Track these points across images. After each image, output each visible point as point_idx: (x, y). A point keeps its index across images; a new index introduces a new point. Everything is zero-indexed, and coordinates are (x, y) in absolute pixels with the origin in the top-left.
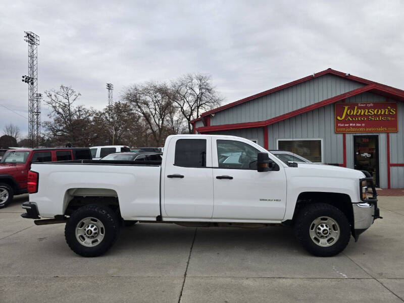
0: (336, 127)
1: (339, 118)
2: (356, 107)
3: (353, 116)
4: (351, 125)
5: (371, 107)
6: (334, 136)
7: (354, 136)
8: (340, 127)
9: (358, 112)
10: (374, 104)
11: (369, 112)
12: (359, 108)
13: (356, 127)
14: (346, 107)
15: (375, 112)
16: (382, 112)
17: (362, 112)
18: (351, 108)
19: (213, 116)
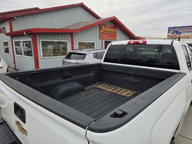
0: (100, 36)
1: (101, 31)
3: (105, 31)
4: (105, 35)
5: (110, 28)
6: (99, 40)
7: (105, 41)
8: (101, 36)
9: (106, 30)
10: (111, 26)
11: (110, 30)
12: (107, 27)
13: (106, 37)
14: (103, 26)
15: (111, 30)
16: (113, 30)
17: (108, 30)
18: (105, 27)
19: (15, 19)
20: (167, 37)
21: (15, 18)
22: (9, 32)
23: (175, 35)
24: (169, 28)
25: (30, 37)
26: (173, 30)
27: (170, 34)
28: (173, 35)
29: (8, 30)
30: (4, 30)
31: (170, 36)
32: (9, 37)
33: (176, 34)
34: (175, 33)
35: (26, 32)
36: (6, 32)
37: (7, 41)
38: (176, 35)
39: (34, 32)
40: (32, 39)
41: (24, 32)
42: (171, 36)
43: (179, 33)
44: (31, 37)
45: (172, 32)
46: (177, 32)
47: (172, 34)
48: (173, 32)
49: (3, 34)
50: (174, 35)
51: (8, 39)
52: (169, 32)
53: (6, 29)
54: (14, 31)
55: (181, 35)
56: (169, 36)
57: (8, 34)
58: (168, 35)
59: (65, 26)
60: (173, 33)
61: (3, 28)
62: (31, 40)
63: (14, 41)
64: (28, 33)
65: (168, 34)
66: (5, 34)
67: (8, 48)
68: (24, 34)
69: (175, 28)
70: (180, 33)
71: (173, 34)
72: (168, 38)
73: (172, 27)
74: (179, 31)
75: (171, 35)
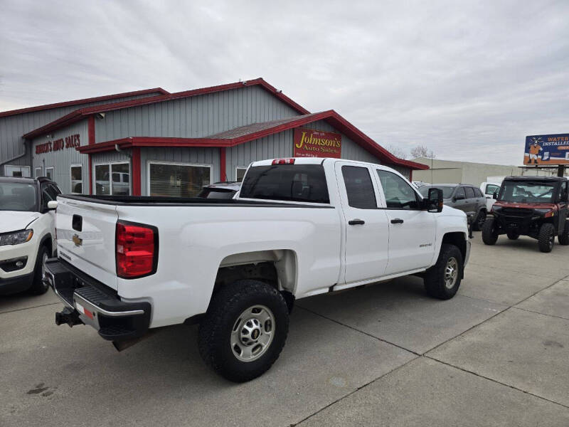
1: (297, 145)
2: (312, 135)
3: (309, 145)
4: (307, 155)
5: (323, 137)
9: (312, 141)
10: (325, 133)
11: (321, 142)
12: (314, 136)
14: (304, 134)
15: (325, 142)
16: (331, 143)
17: (316, 141)
18: (308, 135)
19: (102, 117)
20: (524, 164)
21: (103, 115)
22: (87, 144)
23: (548, 159)
24: (530, 140)
25: (126, 155)
26: (540, 144)
27: (533, 156)
28: (542, 158)
29: (84, 141)
30: (77, 142)
31: (533, 161)
32: (85, 157)
33: (550, 156)
34: (546, 154)
35: (119, 145)
36: (81, 145)
37: (81, 165)
38: (551, 158)
39: (134, 145)
40: (132, 161)
41: (116, 146)
42: (536, 161)
43: (558, 154)
44: (130, 156)
45: (539, 151)
46: (554, 151)
47: (537, 155)
48: (541, 149)
49: (73, 150)
50: (546, 158)
51: (82, 160)
52: (527, 150)
53: (81, 138)
54: (96, 142)
55: (566, 158)
56: (530, 160)
57: (82, 150)
58: (525, 157)
59: (216, 132)
60: (541, 153)
61: (75, 136)
62: (128, 162)
63: (94, 165)
64: (123, 146)
65: (527, 155)
66: (77, 149)
67: (81, 184)
68: (115, 150)
69: (545, 138)
70: (562, 154)
71: (540, 157)
72: (527, 168)
73: (537, 137)
74: (560, 148)
75: (536, 158)
